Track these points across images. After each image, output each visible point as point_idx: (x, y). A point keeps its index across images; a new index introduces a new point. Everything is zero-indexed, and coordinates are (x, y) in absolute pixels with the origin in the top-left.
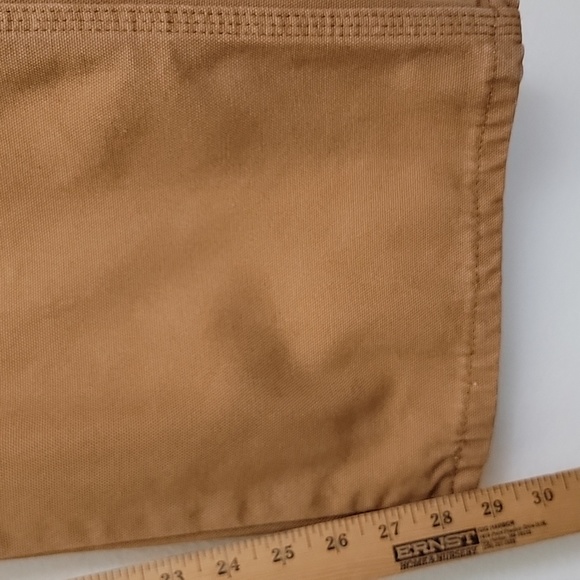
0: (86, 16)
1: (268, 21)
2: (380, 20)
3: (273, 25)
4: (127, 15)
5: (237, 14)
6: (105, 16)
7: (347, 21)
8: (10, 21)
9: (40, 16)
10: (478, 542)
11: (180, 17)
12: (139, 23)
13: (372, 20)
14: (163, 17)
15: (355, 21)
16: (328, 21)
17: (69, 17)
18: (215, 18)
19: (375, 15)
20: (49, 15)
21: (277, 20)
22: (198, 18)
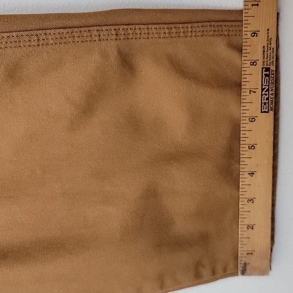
0: (76, 35)
1: (162, 31)
2: (213, 29)
3: (165, 33)
4: (96, 33)
5: (148, 28)
6: (85, 34)
7: (198, 29)
8: (38, 40)
9: (53, 37)
10: (269, 68)
11: (122, 32)
12: (102, 37)
13: (209, 28)
14: (114, 32)
15: (201, 29)
16: (190, 29)
17: (67, 36)
18: (138, 31)
19: (210, 26)
20: (58, 36)
21: (167, 31)
22: (130, 32)
